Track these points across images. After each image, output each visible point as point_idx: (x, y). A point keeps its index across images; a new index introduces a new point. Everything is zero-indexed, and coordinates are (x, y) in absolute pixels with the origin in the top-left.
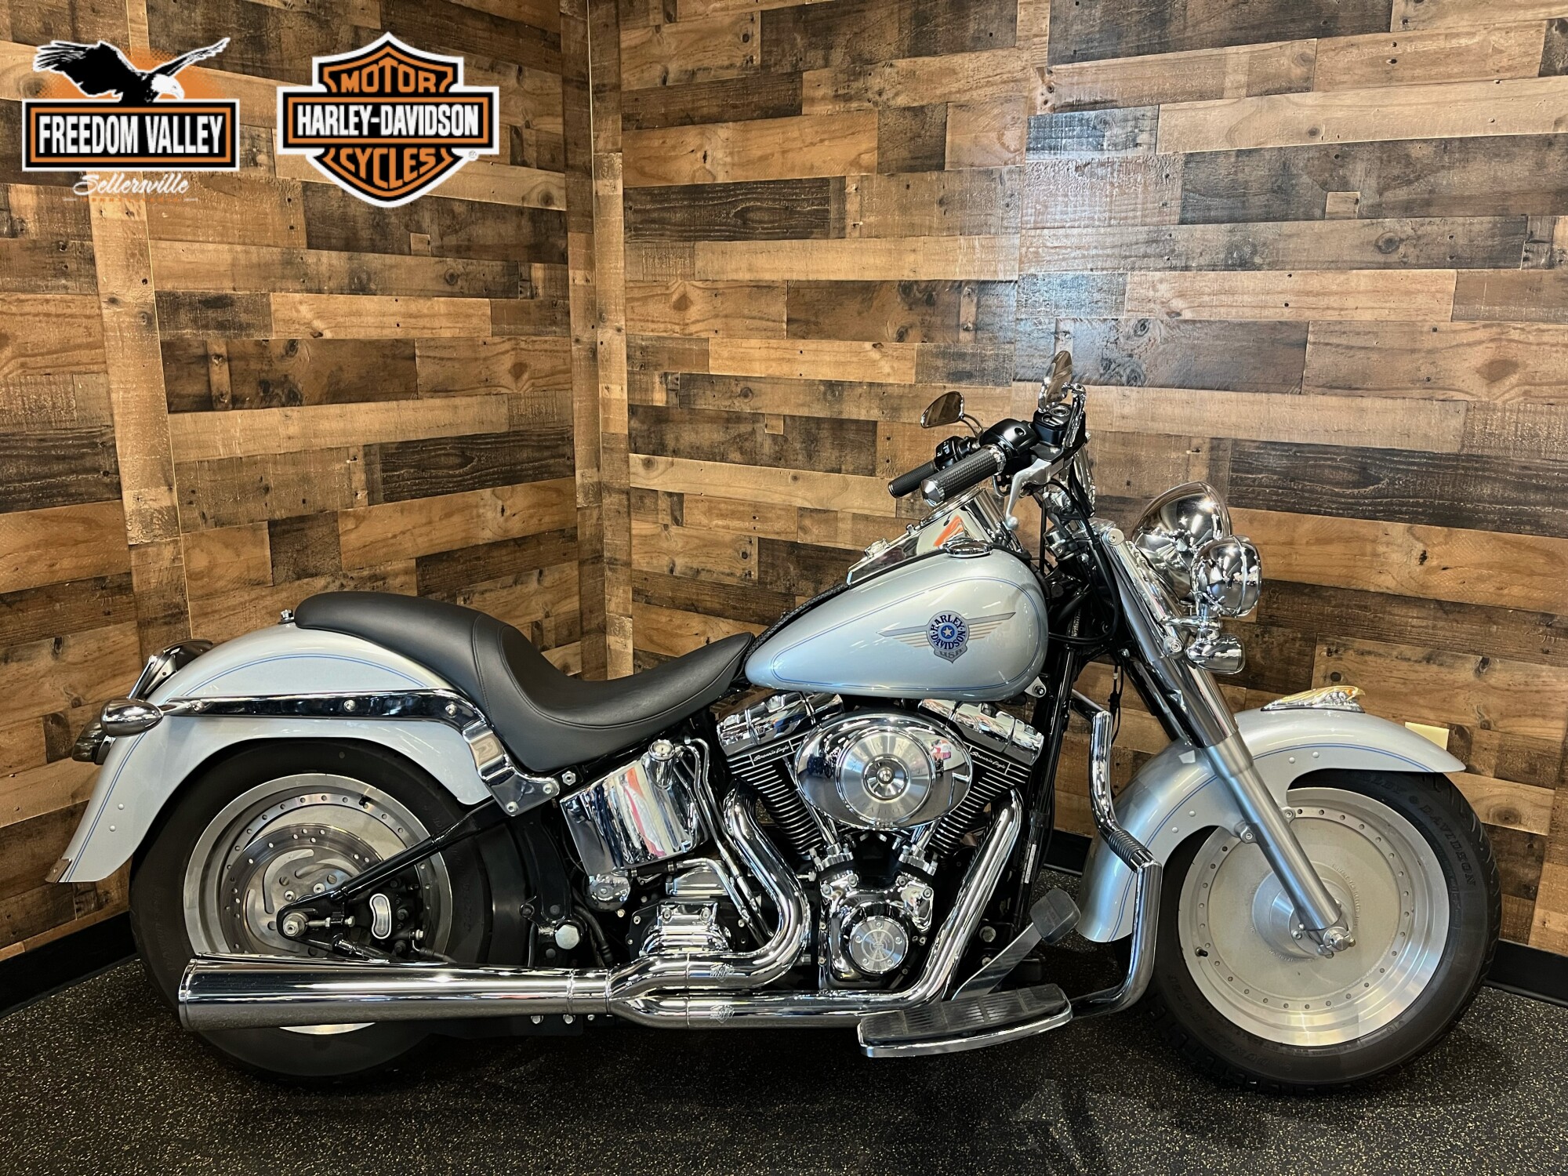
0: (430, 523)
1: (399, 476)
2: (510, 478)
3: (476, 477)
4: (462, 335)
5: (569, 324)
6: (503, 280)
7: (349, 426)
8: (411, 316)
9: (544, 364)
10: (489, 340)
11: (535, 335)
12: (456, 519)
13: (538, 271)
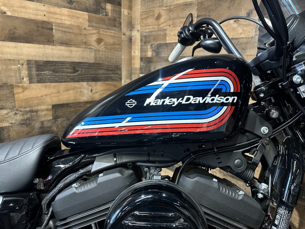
0: (59, 92)
1: (44, 74)
2: (95, 79)
3: (80, 77)
4: (75, 24)
5: (121, 28)
6: (94, 7)
7: (20, 52)
8: (51, 13)
9: (111, 41)
10: (87, 28)
11: (107, 29)
12: (71, 92)
13: (109, 7)
